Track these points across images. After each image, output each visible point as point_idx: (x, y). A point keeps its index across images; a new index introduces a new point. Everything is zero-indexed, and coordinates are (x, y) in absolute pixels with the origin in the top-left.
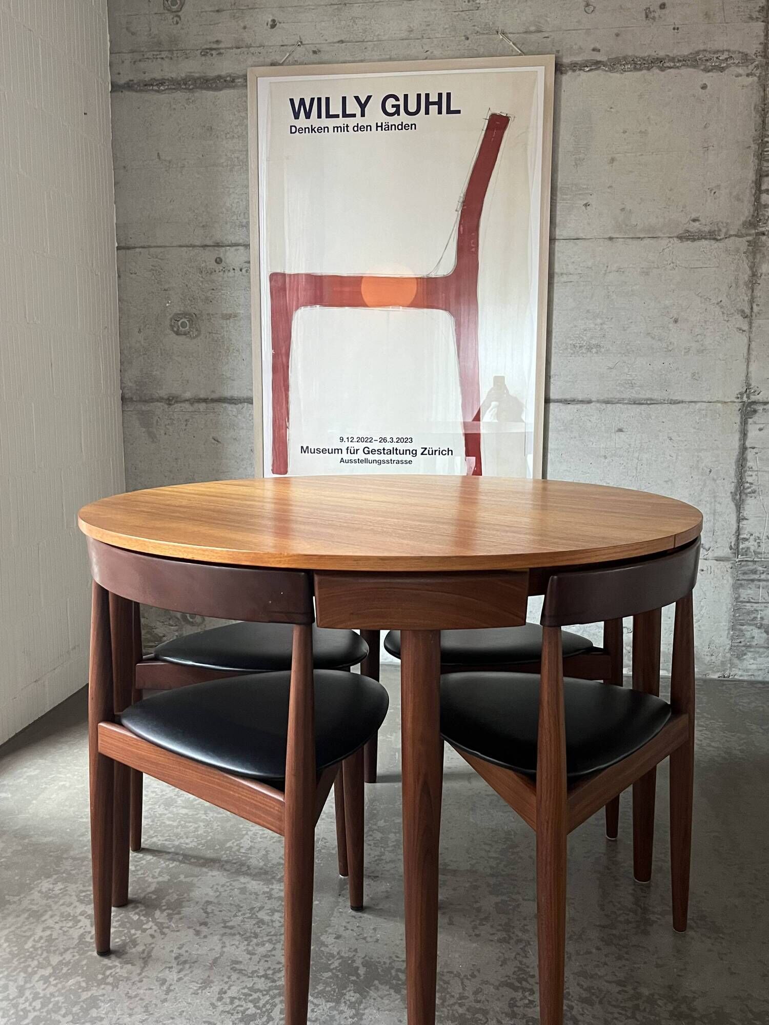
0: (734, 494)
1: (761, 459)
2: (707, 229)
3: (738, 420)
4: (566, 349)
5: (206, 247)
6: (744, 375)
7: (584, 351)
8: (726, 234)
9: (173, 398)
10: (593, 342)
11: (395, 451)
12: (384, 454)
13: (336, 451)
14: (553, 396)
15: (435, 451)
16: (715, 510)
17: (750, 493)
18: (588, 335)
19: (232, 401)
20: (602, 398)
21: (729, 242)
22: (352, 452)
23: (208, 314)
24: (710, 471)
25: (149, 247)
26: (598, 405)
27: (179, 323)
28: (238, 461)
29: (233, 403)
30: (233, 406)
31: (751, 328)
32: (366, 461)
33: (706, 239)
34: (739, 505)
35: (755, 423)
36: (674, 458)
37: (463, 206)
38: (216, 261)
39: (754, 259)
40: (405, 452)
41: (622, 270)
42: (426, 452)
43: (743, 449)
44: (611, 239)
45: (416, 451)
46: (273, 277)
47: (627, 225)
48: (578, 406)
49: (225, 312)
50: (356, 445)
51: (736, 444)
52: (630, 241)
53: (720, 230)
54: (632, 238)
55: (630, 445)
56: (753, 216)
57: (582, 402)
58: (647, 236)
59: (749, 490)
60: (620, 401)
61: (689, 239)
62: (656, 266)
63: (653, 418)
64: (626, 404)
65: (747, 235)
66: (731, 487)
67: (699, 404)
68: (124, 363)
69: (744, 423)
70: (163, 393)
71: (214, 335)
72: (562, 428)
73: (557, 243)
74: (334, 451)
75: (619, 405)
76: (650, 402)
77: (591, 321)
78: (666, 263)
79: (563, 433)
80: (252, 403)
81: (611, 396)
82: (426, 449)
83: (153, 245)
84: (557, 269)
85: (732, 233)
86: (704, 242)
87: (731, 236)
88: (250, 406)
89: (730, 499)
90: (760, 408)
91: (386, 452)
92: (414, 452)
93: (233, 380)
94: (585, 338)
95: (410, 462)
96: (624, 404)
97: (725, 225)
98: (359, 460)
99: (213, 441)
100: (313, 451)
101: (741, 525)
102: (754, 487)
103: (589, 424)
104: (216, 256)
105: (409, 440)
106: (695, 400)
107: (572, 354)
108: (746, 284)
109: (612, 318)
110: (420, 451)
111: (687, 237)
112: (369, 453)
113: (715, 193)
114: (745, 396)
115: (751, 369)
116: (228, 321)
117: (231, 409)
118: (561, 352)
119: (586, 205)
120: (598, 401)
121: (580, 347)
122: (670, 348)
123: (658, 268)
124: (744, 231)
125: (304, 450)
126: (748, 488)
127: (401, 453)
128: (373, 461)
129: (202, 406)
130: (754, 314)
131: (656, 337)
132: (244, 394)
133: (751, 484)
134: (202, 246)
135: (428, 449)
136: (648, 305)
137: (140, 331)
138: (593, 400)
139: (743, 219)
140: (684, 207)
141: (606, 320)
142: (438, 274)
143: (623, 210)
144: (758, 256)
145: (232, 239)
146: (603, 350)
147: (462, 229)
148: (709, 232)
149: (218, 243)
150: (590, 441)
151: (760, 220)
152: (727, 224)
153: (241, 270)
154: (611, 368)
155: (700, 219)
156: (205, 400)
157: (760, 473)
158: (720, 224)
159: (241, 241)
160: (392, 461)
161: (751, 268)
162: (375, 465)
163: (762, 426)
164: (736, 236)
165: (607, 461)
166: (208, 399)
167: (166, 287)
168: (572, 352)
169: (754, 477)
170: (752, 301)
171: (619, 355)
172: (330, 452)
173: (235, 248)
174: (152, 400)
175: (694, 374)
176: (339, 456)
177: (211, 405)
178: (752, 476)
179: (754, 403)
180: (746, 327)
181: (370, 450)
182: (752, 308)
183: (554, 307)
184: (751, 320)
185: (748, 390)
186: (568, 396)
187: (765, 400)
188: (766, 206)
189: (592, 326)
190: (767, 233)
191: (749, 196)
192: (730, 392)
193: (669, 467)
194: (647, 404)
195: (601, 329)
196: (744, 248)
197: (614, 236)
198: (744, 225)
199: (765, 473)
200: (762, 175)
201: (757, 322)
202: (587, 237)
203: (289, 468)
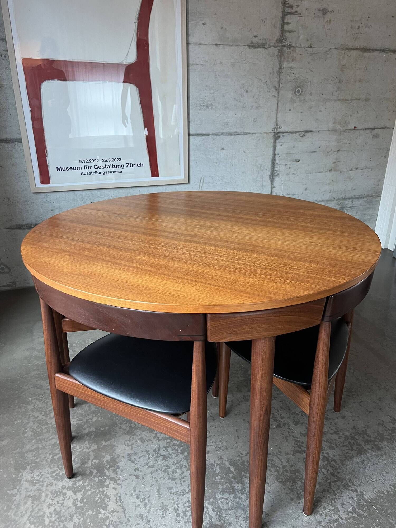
0: (270, 176)
1: (281, 159)
2: (261, 42)
3: (272, 141)
4: (197, 106)
6: (275, 119)
7: (205, 107)
8: (269, 45)
10: (209, 103)
11: (112, 166)
13: (78, 168)
14: (191, 133)
15: (134, 165)
16: (262, 184)
18: (207, 99)
19: (7, 141)
21: (270, 50)
22: (88, 168)
24: (261, 166)
26: (213, 136)
28: (17, 178)
29: (8, 142)
30: (8, 144)
33: (260, 47)
34: (272, 181)
35: (279, 142)
36: (246, 161)
37: (139, 20)
39: (281, 60)
40: (117, 166)
41: (222, 63)
42: (129, 166)
43: (274, 155)
44: (216, 45)
46: (25, 61)
47: (224, 37)
48: (203, 137)
50: (90, 164)
51: (271, 153)
52: (225, 46)
53: (266, 43)
54: (227, 45)
55: (227, 156)
56: (281, 36)
57: (205, 135)
58: (233, 44)
59: (276, 174)
60: (223, 134)
63: (237, 142)
64: (225, 135)
65: (278, 46)
66: (269, 173)
67: (256, 134)
69: (275, 142)
72: (196, 149)
73: (190, 46)
74: (76, 168)
75: (223, 136)
76: (236, 134)
77: (208, 91)
79: (197, 151)
80: (21, 142)
81: (219, 131)
82: (129, 164)
84: (191, 62)
85: (272, 45)
86: (260, 49)
87: (271, 46)
88: (20, 144)
89: (268, 179)
90: (281, 135)
91: (107, 167)
92: (123, 166)
93: (6, 128)
94: (206, 101)
95: (121, 172)
97: (269, 40)
98: (92, 172)
100: (64, 169)
101: (273, 190)
102: (278, 172)
103: (209, 146)
105: (119, 160)
106: (255, 132)
107: (199, 109)
108: (277, 73)
109: (218, 90)
110: (126, 165)
111: (252, 46)
112: (97, 168)
113: (264, 22)
114: (276, 129)
115: (278, 116)
118: (194, 108)
119: (204, 24)
120: (213, 134)
121: (204, 106)
122: (244, 106)
123: (239, 62)
124: (277, 44)
125: (59, 169)
126: (276, 173)
127: (116, 167)
128: (100, 173)
130: (280, 89)
131: (238, 100)
132: (16, 136)
133: (277, 171)
136: (235, 83)
138: (210, 133)
139: (276, 37)
140: (251, 29)
141: (215, 91)
142: (127, 62)
143: (222, 28)
144: (282, 58)
146: (214, 107)
147: (139, 34)
148: (262, 44)
150: (209, 155)
151: (283, 38)
152: (270, 40)
154: (218, 117)
155: (258, 36)
157: (281, 166)
158: (267, 39)
160: (111, 172)
161: (279, 64)
162: (102, 175)
163: (282, 144)
164: (274, 46)
165: (217, 164)
169: (278, 167)
170: (279, 82)
171: (222, 110)
172: (75, 169)
175: (254, 119)
176: (79, 171)
179: (279, 132)
180: (276, 95)
181: (98, 166)
182: (279, 85)
183: (190, 83)
184: (279, 91)
185: (277, 127)
186: (198, 132)
187: (283, 131)
188: (286, 31)
189: (209, 94)
190: (286, 46)
191: (279, 25)
192: (270, 128)
193: (244, 165)
194: (234, 135)
195: (213, 96)
196: (276, 53)
197: (219, 43)
198: (277, 41)
199: (283, 166)
200: (285, 14)
201: (281, 92)
202: (205, 43)
203: (51, 180)
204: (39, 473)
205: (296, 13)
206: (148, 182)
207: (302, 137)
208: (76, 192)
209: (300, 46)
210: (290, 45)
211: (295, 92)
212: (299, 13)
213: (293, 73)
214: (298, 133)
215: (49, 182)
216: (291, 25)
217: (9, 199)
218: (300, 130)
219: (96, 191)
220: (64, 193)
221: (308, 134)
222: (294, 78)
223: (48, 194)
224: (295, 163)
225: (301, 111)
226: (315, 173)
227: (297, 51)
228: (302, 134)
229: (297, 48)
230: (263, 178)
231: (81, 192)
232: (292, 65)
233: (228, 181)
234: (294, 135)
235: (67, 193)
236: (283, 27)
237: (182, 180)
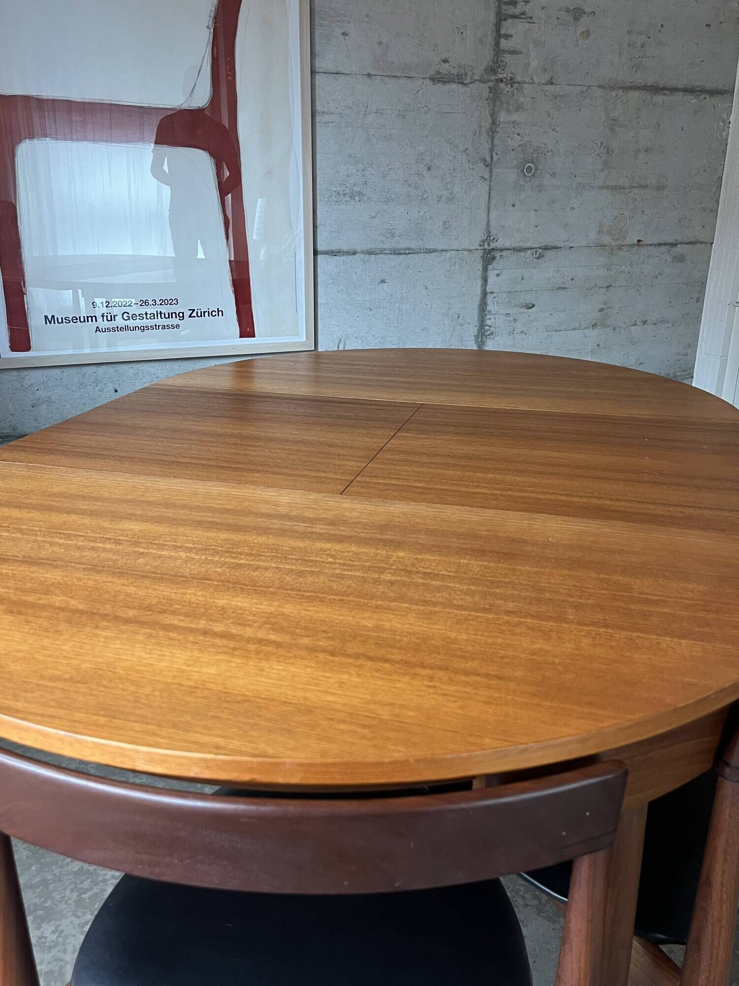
0: (476, 337)
1: (498, 303)
2: (455, 71)
3: (480, 267)
4: (331, 196)
6: (485, 223)
7: (347, 199)
8: (471, 78)
10: (356, 189)
11: (159, 315)
12: (147, 319)
13: (90, 318)
14: (320, 248)
15: (204, 312)
17: (489, 335)
18: (351, 182)
20: (366, 249)
21: (474, 88)
22: (109, 319)
24: (458, 317)
26: (362, 256)
31: (491, 177)
32: (127, 328)
33: (455, 83)
35: (494, 269)
36: (429, 306)
37: (215, 23)
39: (494, 107)
40: (170, 315)
41: (381, 112)
42: (194, 314)
43: (485, 294)
44: (369, 75)
45: (183, 313)
47: (384, 61)
48: (344, 258)
50: (113, 311)
51: (479, 290)
52: (387, 79)
53: (466, 74)
54: (389, 76)
55: (392, 296)
56: (493, 61)
57: (348, 253)
58: (402, 75)
60: (382, 252)
61: (440, 81)
62: (411, 109)
63: (411, 267)
64: (388, 254)
65: (489, 81)
66: (474, 331)
67: (449, 253)
69: (485, 269)
72: (330, 281)
73: (317, 77)
74: (87, 319)
75: (383, 256)
76: (409, 252)
77: (353, 167)
78: (420, 106)
79: (331, 286)
81: (374, 246)
82: (193, 310)
84: (318, 108)
85: (476, 78)
86: (453, 86)
87: (475, 81)
89: (473, 342)
90: (498, 254)
91: (148, 316)
92: (181, 315)
94: (348, 185)
95: (178, 326)
96: (385, 254)
97: (470, 69)
98: (117, 327)
100: (60, 321)
102: (492, 329)
103: (354, 276)
105: (175, 302)
106: (446, 248)
108: (487, 132)
109: (372, 164)
110: (187, 313)
111: (439, 79)
112: (129, 319)
113: (462, 33)
114: (486, 244)
115: (491, 217)
118: (326, 200)
119: (344, 34)
120: (362, 252)
121: (344, 194)
122: (424, 196)
123: (414, 111)
124: (486, 77)
125: (49, 320)
126: (488, 330)
127: (167, 316)
128: (135, 328)
130: (493, 163)
131: (413, 185)
133: (490, 326)
135: (196, 310)
136: (405, 151)
138: (359, 250)
139: (485, 63)
140: (436, 46)
141: (368, 166)
143: (380, 43)
144: (498, 103)
146: (365, 198)
147: (215, 50)
148: (458, 76)
150: (356, 293)
151: (499, 65)
152: (473, 68)
154: (373, 218)
155: (449, 60)
157: (497, 316)
158: (466, 67)
160: (157, 327)
161: (492, 115)
162: (138, 332)
163: (498, 272)
164: (480, 81)
165: (372, 312)
168: (336, 199)
169: (493, 320)
170: (492, 150)
171: (380, 204)
172: (82, 320)
175: (444, 223)
176: (94, 325)
178: (490, 319)
179: (493, 249)
180: (487, 176)
181: (130, 315)
182: (492, 157)
184: (491, 168)
185: (489, 237)
186: (334, 248)
187: (502, 247)
188: (504, 52)
189: (354, 171)
190: (504, 80)
191: (490, 40)
192: (474, 239)
193: (425, 315)
194: (406, 254)
195: (363, 175)
196: (486, 94)
197: (373, 72)
198: (486, 70)
199: (500, 316)
200: (501, 18)
201: (496, 171)
202: (347, 72)
203: (33, 343)
204: (53, 928)
205: (523, 16)
206: (234, 347)
207: (538, 258)
208: (84, 369)
209: (530, 81)
210: (511, 79)
211: (523, 171)
212: (528, 16)
213: (519, 135)
214: (529, 252)
215: (28, 348)
216: (513, 39)
218: (534, 246)
219: (125, 367)
220: (58, 371)
221: (548, 254)
222: (519, 143)
223: (26, 373)
224: (525, 310)
225: (535, 207)
226: (566, 330)
227: (525, 91)
228: (538, 254)
229: (526, 85)
230: (462, 341)
231: (94, 368)
232: (515, 117)
234: (523, 254)
235: (67, 371)
236: (497, 44)
237: (303, 344)
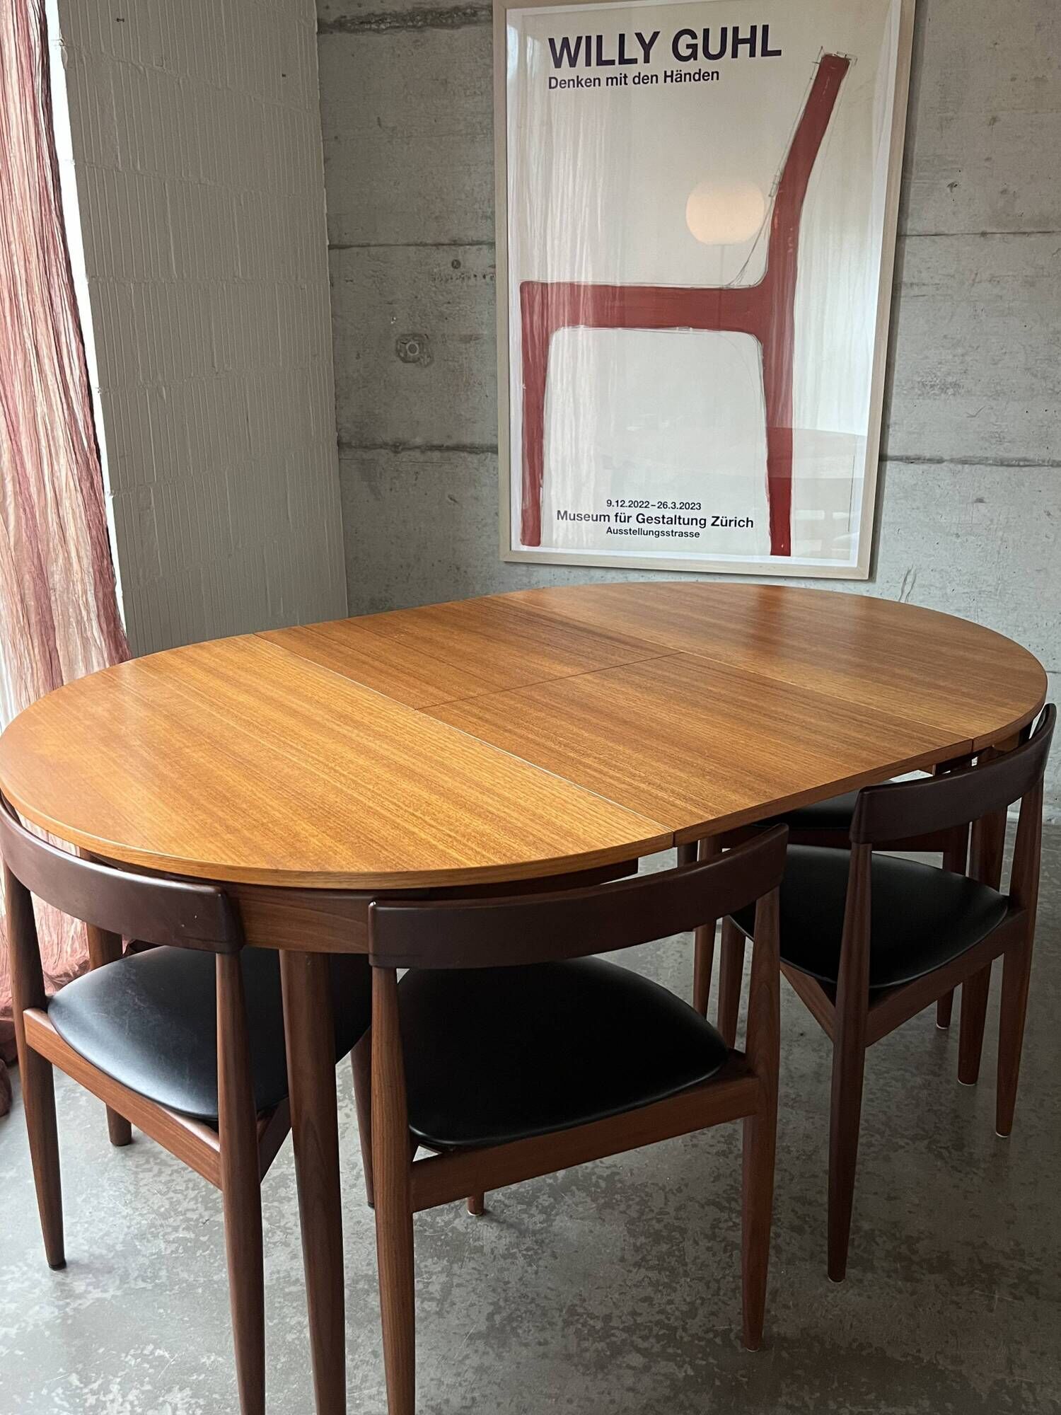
4: (913, 388)
5: (440, 247)
7: (936, 391)
9: (400, 444)
10: (950, 379)
11: (677, 520)
12: (663, 523)
13: (602, 517)
14: (891, 452)
15: (730, 521)
18: (943, 370)
19: (473, 449)
20: (959, 456)
22: (623, 520)
23: (443, 335)
25: (369, 245)
26: (952, 466)
27: (407, 347)
28: (480, 526)
29: (473, 452)
30: (473, 456)
32: (640, 532)
36: (1051, 540)
37: (780, 189)
38: (453, 264)
40: (690, 522)
41: (998, 279)
42: (718, 522)
44: (984, 234)
45: (705, 520)
46: (525, 287)
47: (1008, 215)
48: (925, 467)
49: (464, 333)
50: (628, 511)
52: (1011, 236)
54: (1014, 233)
55: (992, 520)
57: (931, 461)
58: (1035, 230)
60: (982, 461)
62: (1045, 273)
63: (1026, 484)
64: (990, 465)
68: (340, 396)
70: (388, 437)
71: (450, 363)
72: (902, 494)
73: (908, 241)
74: (599, 518)
75: (982, 466)
76: (1024, 463)
77: (948, 351)
78: (1060, 268)
79: (902, 501)
80: (497, 453)
81: (971, 454)
82: (718, 518)
83: (373, 243)
84: (906, 277)
88: (494, 456)
91: (665, 520)
92: (703, 522)
93: (474, 422)
94: (939, 374)
95: (697, 535)
96: (987, 465)
98: (630, 530)
99: (450, 501)
103: (938, 491)
104: (451, 259)
105: (697, 506)
107: (920, 395)
109: (978, 347)
110: (710, 521)
112: (644, 522)
116: (468, 345)
117: (473, 459)
118: (905, 392)
119: (952, 186)
120: (952, 461)
121: (932, 386)
122: (1057, 390)
123: (1049, 276)
125: (562, 515)
127: (686, 522)
128: (648, 533)
129: (436, 455)
131: (1039, 375)
132: (488, 440)
134: (435, 245)
135: (721, 518)
136: (1031, 329)
137: (358, 357)
138: (946, 457)
141: (970, 349)
142: (742, 284)
143: (1004, 192)
145: (473, 235)
146: (962, 391)
147: (776, 220)
149: (455, 241)
150: (938, 513)
153: (484, 277)
154: (973, 416)
156: (439, 448)
159: (485, 238)
160: (673, 533)
162: (651, 537)
165: (959, 540)
166: (443, 446)
167: (390, 299)
168: (919, 392)
171: (985, 398)
172: (594, 518)
173: (477, 247)
174: (375, 446)
176: (605, 525)
177: (446, 454)
181: (646, 518)
183: (899, 331)
186: (911, 453)
189: (950, 357)
193: (1044, 551)
194: (1019, 466)
195: (962, 362)
197: (989, 230)
202: (952, 232)
203: (543, 539)
206: (761, 565)
208: (593, 572)
215: (538, 544)
217: (458, 569)
219: (636, 574)
220: (566, 570)
223: (536, 568)
231: (603, 572)
233: (989, 589)
235: (575, 572)
237: (851, 570)
